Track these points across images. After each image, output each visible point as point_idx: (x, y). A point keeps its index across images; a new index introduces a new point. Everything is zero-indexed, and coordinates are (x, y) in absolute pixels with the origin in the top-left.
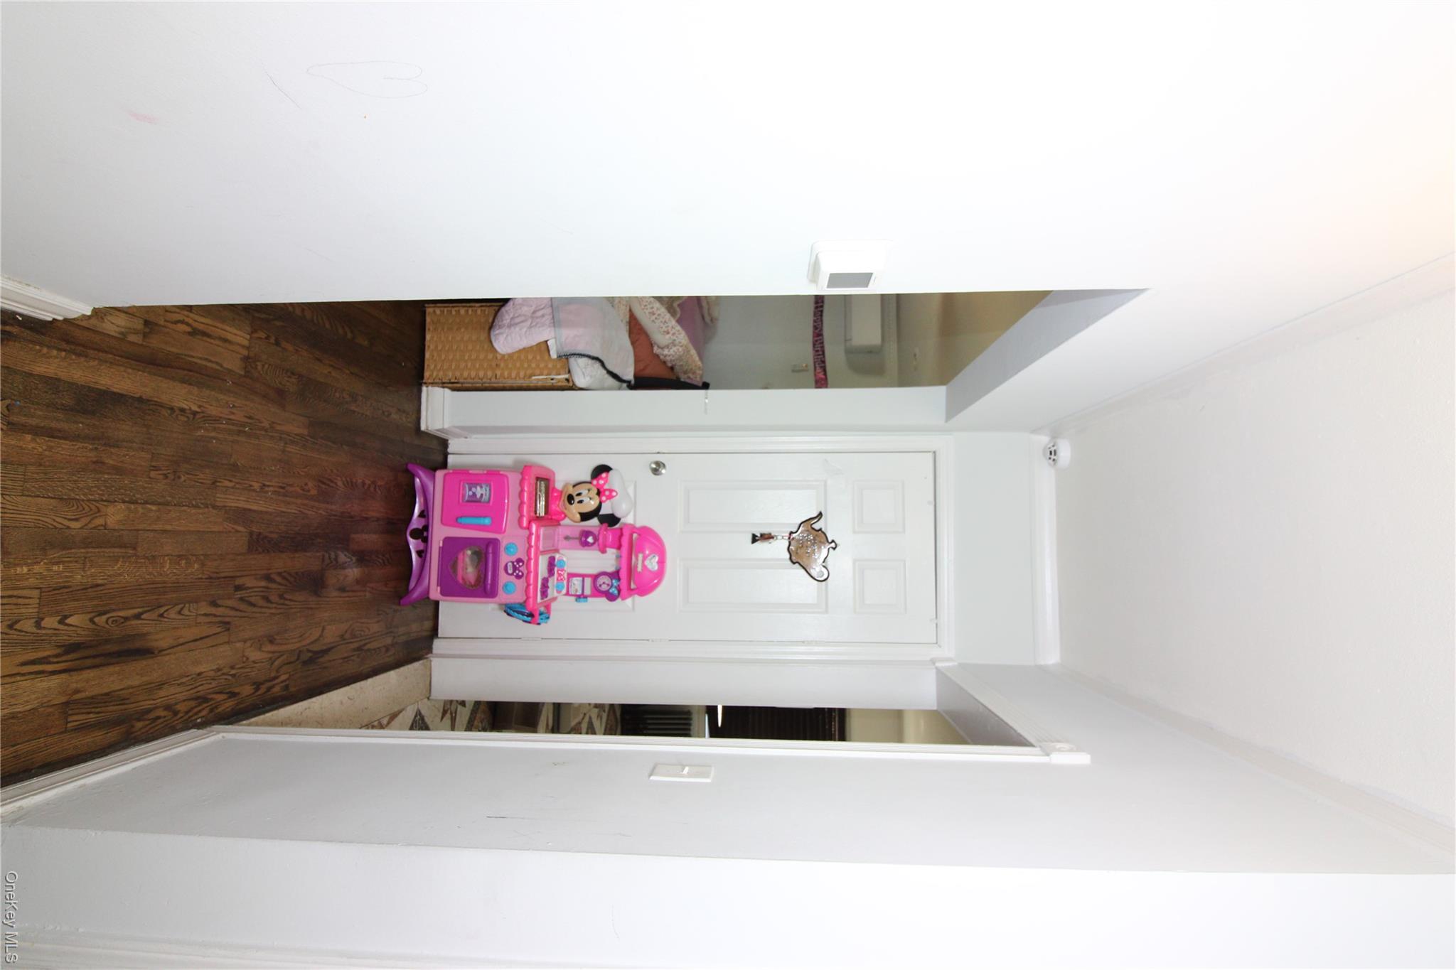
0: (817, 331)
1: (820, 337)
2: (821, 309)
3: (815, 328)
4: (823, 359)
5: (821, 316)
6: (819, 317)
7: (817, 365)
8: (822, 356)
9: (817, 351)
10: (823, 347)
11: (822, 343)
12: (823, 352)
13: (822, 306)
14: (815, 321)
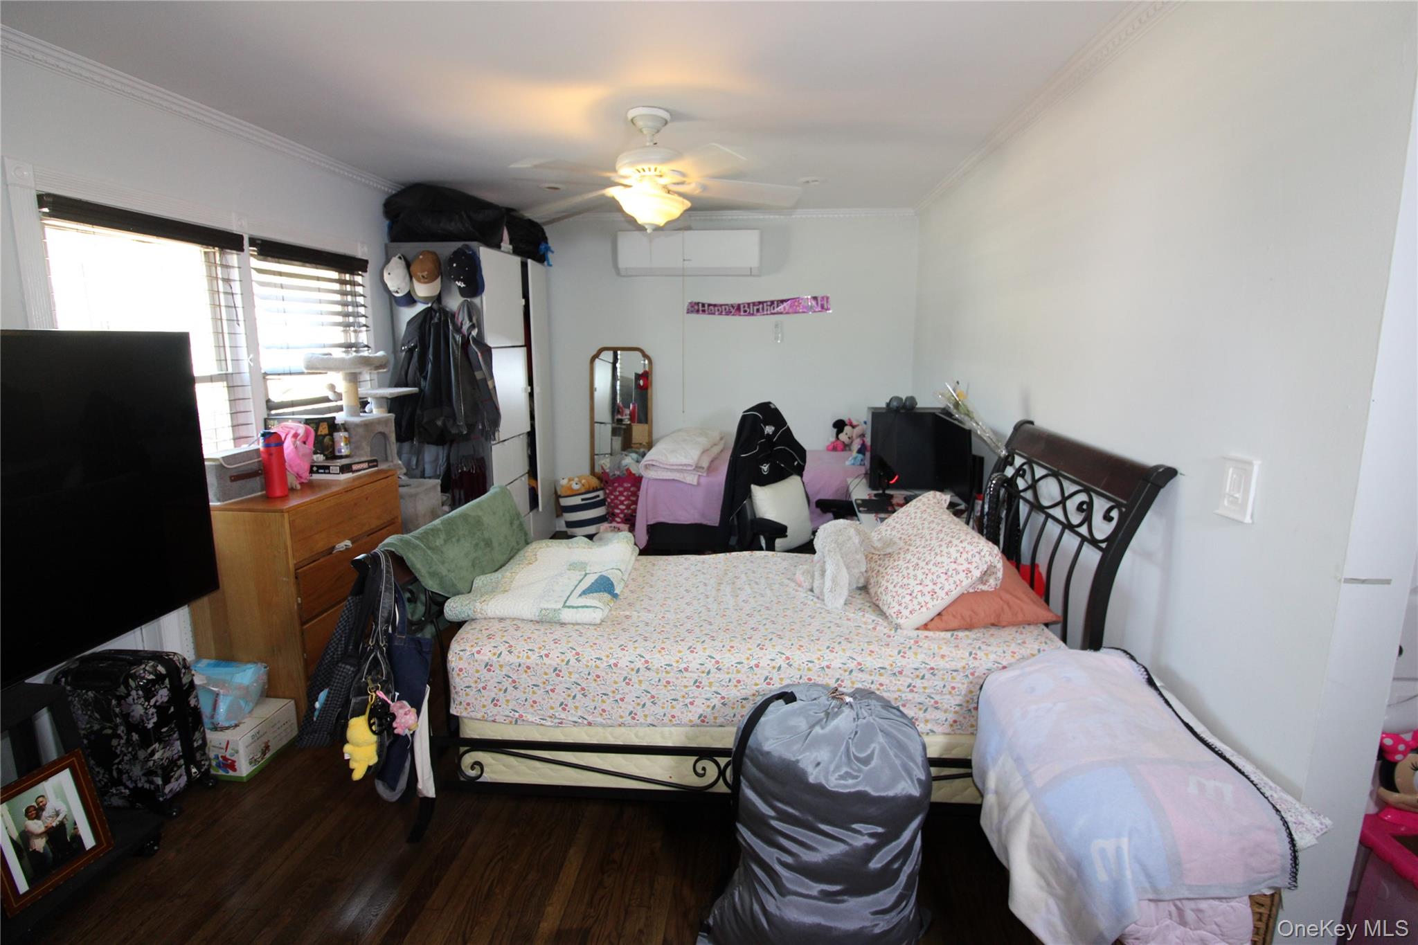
0: (733, 311)
1: (742, 306)
2: (706, 306)
3: (729, 313)
4: (769, 303)
5: (715, 305)
6: (716, 308)
7: (776, 310)
8: (765, 304)
9: (758, 310)
10: (754, 304)
11: (749, 304)
12: (760, 303)
13: (703, 305)
14: (721, 314)
